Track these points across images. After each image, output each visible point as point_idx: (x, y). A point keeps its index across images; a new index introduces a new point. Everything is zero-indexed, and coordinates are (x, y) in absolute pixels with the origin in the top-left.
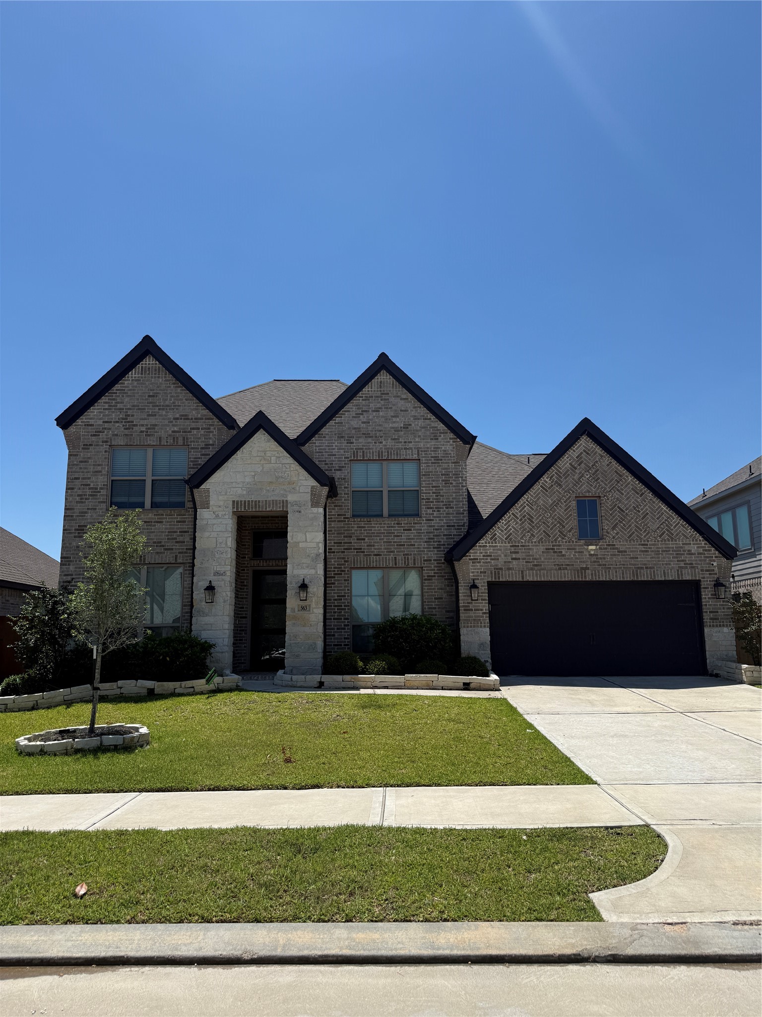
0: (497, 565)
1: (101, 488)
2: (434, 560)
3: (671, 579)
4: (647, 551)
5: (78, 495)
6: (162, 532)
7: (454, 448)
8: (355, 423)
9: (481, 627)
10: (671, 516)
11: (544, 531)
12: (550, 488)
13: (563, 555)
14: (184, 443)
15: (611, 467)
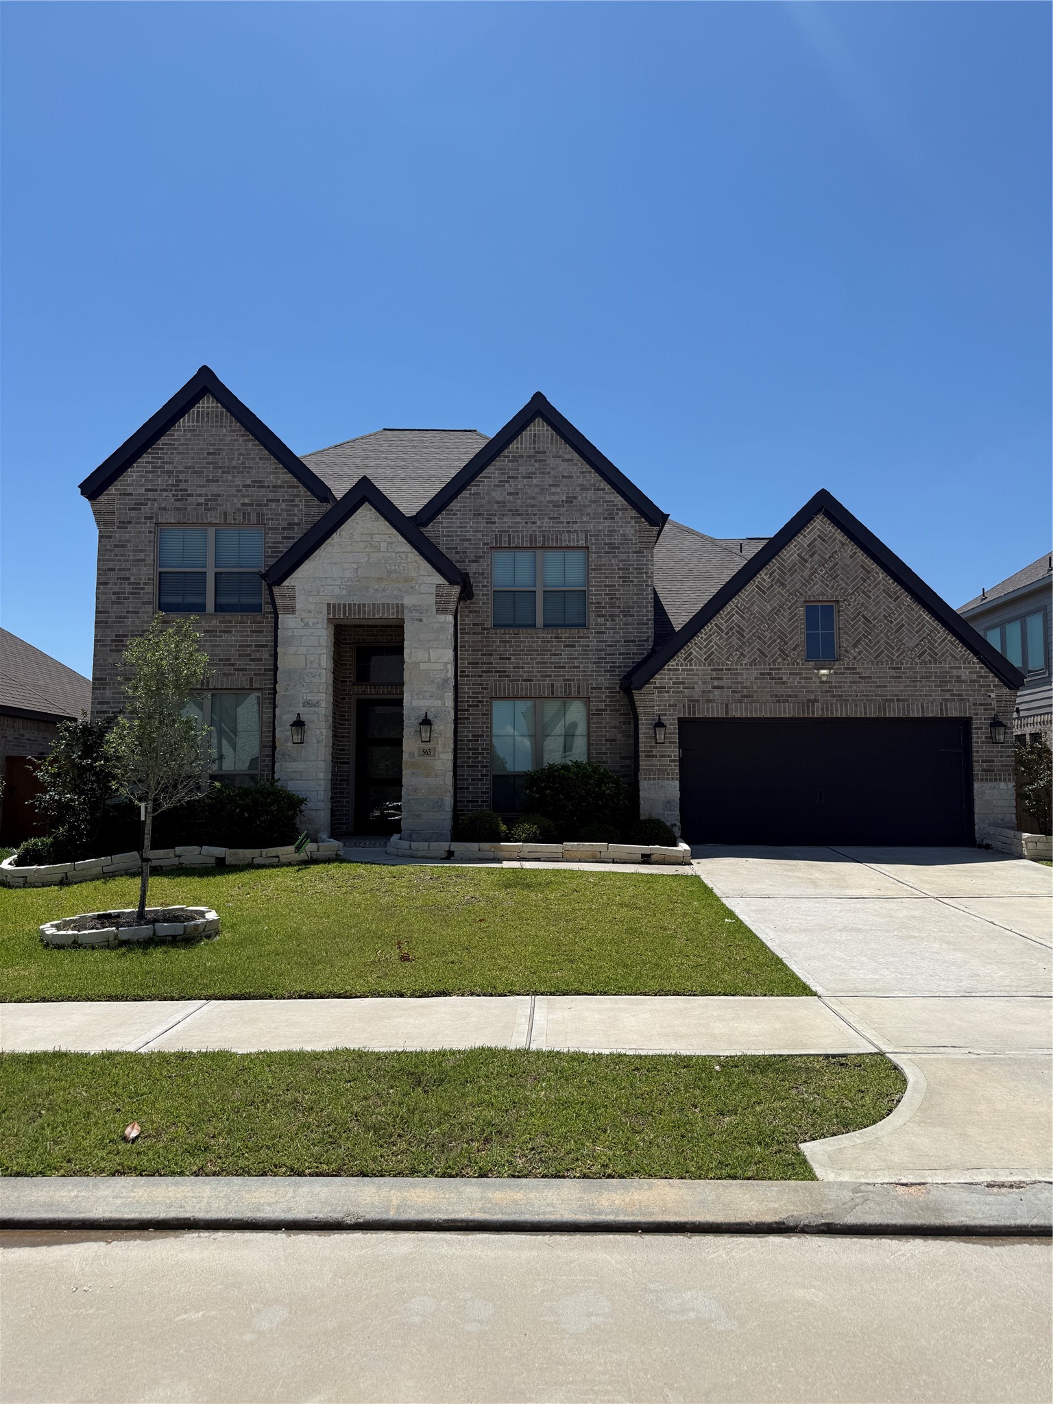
0: (691, 696)
1: (145, 584)
2: (606, 688)
3: (930, 715)
4: (900, 677)
5: (114, 593)
6: (231, 646)
7: (636, 531)
8: (497, 495)
9: (668, 779)
10: (935, 628)
11: (759, 650)
12: (769, 589)
13: (784, 683)
14: (258, 521)
15: (856, 559)
